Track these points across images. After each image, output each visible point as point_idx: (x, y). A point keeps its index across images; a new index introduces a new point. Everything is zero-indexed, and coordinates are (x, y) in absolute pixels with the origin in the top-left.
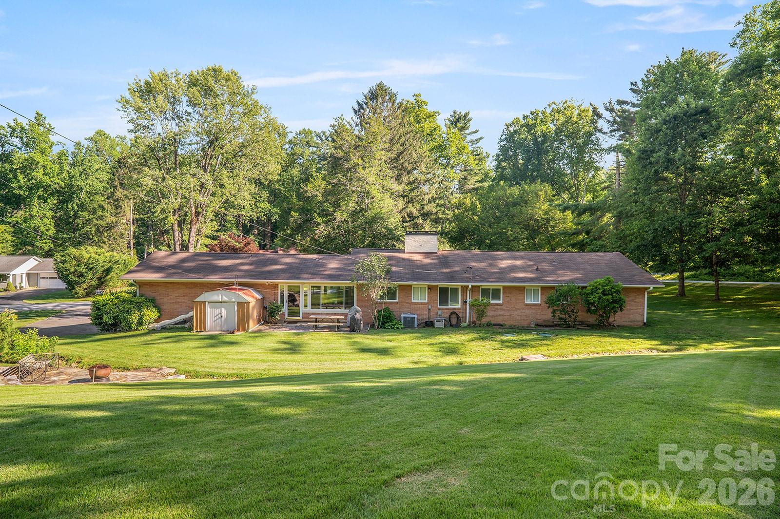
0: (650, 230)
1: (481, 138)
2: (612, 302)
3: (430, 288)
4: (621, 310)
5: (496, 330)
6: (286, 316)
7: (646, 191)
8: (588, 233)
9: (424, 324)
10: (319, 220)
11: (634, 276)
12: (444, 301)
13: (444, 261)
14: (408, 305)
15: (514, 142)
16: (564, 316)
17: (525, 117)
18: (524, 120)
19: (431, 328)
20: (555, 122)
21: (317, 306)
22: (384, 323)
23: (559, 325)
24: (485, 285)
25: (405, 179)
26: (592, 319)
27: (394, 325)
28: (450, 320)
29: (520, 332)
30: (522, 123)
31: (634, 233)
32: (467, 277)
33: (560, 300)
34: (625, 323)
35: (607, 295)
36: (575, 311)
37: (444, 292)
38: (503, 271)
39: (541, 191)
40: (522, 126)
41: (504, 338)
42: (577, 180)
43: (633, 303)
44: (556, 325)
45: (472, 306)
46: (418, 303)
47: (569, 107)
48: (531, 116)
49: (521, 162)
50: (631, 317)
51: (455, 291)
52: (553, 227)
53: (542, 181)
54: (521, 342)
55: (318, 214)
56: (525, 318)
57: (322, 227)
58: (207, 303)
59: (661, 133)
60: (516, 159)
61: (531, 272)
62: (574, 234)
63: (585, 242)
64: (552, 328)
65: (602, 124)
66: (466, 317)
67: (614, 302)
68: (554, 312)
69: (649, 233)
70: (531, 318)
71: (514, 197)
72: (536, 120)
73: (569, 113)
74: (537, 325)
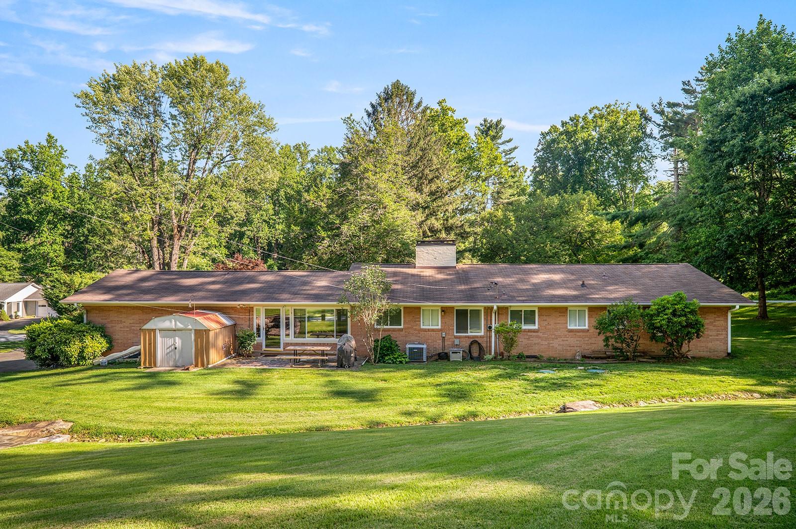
0: (723, 237)
1: (515, 148)
2: (687, 326)
3: (444, 310)
4: (698, 337)
5: (529, 365)
6: (264, 348)
7: (717, 190)
8: (641, 246)
9: (437, 357)
10: (323, 234)
11: (712, 291)
12: (462, 327)
13: (464, 277)
14: (416, 332)
15: (552, 152)
16: (620, 345)
17: (564, 124)
18: (563, 127)
19: (445, 362)
20: (598, 129)
21: (302, 335)
22: (383, 356)
23: (613, 357)
24: (515, 306)
25: (426, 190)
26: (657, 348)
27: (395, 358)
28: (470, 351)
29: (561, 366)
30: (561, 130)
31: (701, 243)
32: (491, 296)
33: (614, 324)
34: (702, 354)
35: (680, 316)
36: (635, 338)
37: (462, 315)
38: (537, 287)
39: (584, 199)
40: (561, 134)
41: (539, 376)
42: (625, 193)
43: (711, 327)
44: (609, 357)
45: (498, 332)
46: (429, 330)
47: (613, 111)
48: (571, 123)
49: (561, 173)
50: (710, 345)
51: (476, 313)
52: (599, 241)
53: (585, 190)
54: (563, 381)
55: (323, 227)
56: (568, 348)
57: (326, 242)
58: (157, 331)
59: (735, 117)
60: (555, 171)
61: (575, 289)
62: (625, 247)
63: (639, 255)
64: (605, 361)
65: (650, 128)
66: (490, 347)
67: (689, 325)
68: (607, 340)
69: (722, 241)
70: (576, 348)
71: (552, 207)
72: (577, 127)
73: (613, 118)
74: (584, 357)
